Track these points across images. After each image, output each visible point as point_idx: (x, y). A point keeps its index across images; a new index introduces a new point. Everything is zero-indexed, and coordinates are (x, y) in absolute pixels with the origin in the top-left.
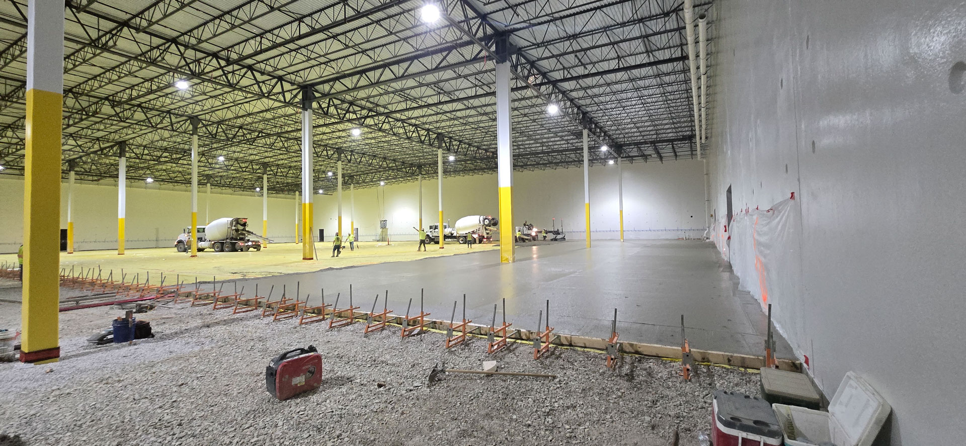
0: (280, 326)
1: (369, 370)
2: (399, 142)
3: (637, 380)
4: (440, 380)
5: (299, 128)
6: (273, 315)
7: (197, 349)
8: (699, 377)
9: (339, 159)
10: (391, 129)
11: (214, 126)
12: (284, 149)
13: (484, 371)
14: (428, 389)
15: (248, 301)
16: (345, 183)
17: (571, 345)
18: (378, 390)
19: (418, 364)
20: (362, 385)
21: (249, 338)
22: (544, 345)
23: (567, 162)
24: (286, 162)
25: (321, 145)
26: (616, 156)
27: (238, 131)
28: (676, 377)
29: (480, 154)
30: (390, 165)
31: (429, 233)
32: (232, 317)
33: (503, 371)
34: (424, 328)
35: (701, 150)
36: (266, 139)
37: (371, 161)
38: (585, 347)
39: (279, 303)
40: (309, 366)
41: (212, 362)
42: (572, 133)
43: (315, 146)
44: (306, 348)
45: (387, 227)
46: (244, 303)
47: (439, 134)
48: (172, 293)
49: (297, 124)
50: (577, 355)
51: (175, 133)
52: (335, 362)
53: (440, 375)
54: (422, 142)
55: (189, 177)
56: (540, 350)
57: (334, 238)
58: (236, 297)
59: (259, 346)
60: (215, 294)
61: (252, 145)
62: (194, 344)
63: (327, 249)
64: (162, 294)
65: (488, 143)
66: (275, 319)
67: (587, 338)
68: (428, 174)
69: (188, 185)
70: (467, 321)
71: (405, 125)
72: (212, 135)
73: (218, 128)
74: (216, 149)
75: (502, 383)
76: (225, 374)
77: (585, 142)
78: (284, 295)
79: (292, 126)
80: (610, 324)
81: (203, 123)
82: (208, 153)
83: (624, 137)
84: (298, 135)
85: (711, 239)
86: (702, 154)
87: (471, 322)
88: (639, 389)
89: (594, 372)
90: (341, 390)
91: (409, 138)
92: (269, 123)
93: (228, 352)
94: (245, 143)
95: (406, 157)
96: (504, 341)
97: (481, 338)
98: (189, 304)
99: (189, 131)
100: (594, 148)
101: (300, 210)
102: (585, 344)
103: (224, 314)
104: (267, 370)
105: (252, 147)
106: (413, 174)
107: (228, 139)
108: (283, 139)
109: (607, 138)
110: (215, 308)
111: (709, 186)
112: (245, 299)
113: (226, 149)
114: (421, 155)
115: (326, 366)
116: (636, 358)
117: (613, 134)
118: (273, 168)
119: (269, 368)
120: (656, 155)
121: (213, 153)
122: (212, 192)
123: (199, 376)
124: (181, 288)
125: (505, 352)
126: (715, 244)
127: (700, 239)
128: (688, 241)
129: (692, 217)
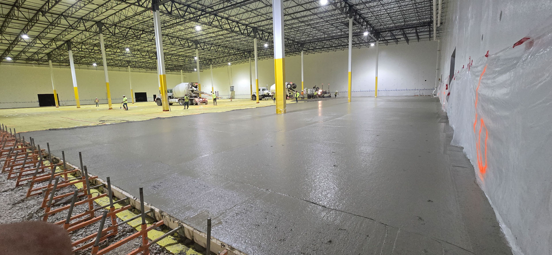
9: (197, 48)
10: (221, 25)
11: (113, 27)
25: (183, 39)
26: (375, 40)
30: (230, 52)
35: (437, 33)
37: (217, 49)
43: (180, 40)
45: (234, 90)
47: (254, 28)
54: (243, 34)
72: (112, 34)
73: (115, 29)
77: (351, 29)
81: (105, 26)
83: (381, 25)
85: (437, 96)
86: (437, 36)
91: (234, 32)
99: (98, 31)
109: (369, 26)
111: (440, 59)
117: (373, 23)
120: (404, 39)
126: (439, 99)
127: (430, 95)
128: (421, 97)
129: (426, 81)
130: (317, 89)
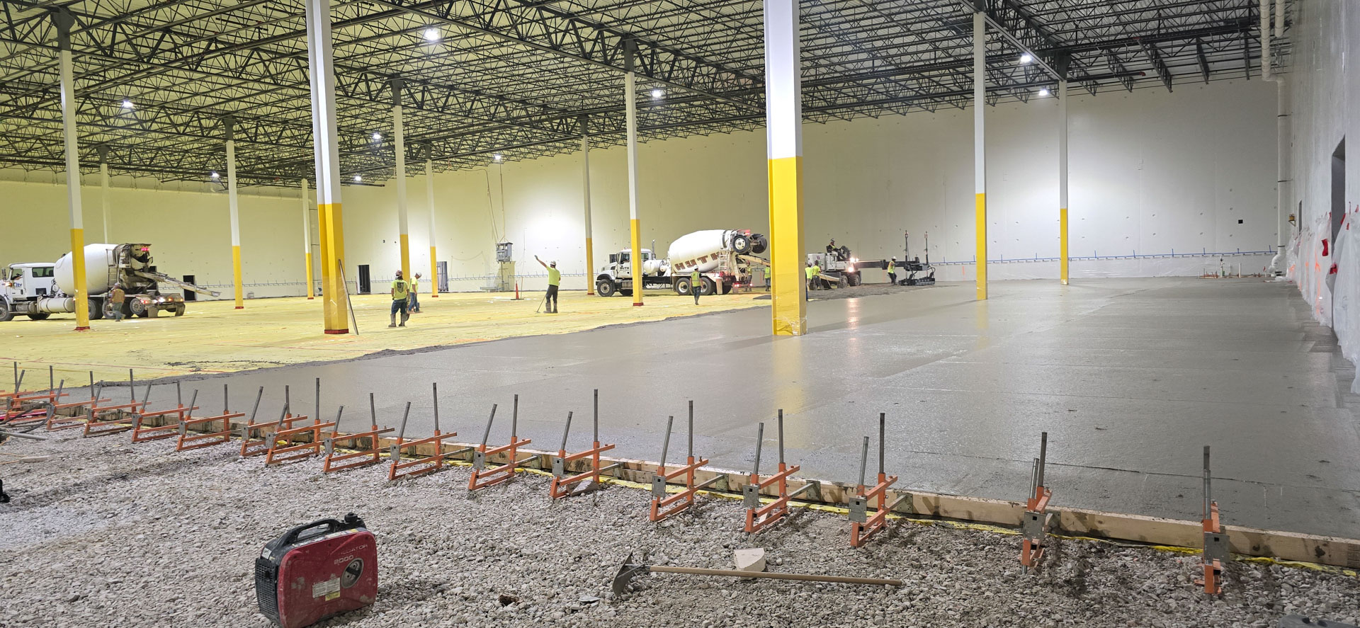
0: (282, 476)
1: (480, 568)
2: (534, 58)
3: (1093, 594)
4: (637, 589)
5: (300, 28)
6: (265, 452)
7: (102, 526)
8: (1242, 590)
9: (395, 101)
10: (514, 26)
11: (107, 27)
12: (268, 80)
13: (738, 570)
14: (613, 609)
15: (209, 421)
16: (411, 158)
17: (936, 516)
18: (501, 609)
19: (590, 555)
20: (466, 599)
21: (214, 501)
22: (872, 515)
23: (932, 96)
24: (275, 109)
25: (351, 68)
26: (1055, 76)
27: (161, 40)
28: (1188, 589)
29: (723, 82)
30: (515, 114)
31: (609, 272)
32: (176, 458)
33: (780, 571)
34: (602, 479)
35: (1272, 55)
36: (227, 57)
37: (469, 105)
38: (971, 521)
39: (277, 427)
40: (349, 558)
41: (137, 553)
42: (945, 24)
43: (339, 70)
44: (341, 519)
45: (513, 259)
46: (200, 427)
47: (626, 36)
48: (39, 407)
49: (296, 19)
50: (950, 537)
51: (21, 47)
52: (404, 552)
53: (638, 579)
54: (588, 56)
55: (58, 148)
56: (863, 524)
57: (394, 281)
58: (182, 414)
59: (237, 517)
60: (134, 409)
61: (195, 71)
62: (95, 516)
63: (379, 309)
64: (18, 409)
65: (743, 54)
66: (270, 461)
67: (975, 499)
68: (604, 133)
69: (59, 168)
70: (697, 462)
71: (546, 14)
72: (103, 49)
73: (115, 32)
74: (115, 82)
75: (779, 598)
76: (167, 577)
77: (979, 45)
78: (287, 408)
79: (284, 24)
80: (1029, 469)
81: (80, 23)
82: (96, 92)
83: (1077, 29)
84: (300, 45)
85: (1288, 276)
86: (1273, 65)
87: (706, 462)
88: (1096, 613)
89: (992, 576)
90: (419, 610)
91: (555, 48)
92: (232, 19)
93: (171, 532)
94: (179, 68)
95: (549, 95)
96: (782, 505)
97: (729, 500)
98: (79, 431)
99: (50, 40)
100: (999, 58)
101: (312, 221)
102: (970, 513)
103: (156, 451)
104: (257, 567)
105: (196, 76)
106: (568, 134)
107: (140, 59)
108: (265, 56)
109: (1033, 33)
110: (136, 440)
111: (1288, 146)
112: (202, 418)
113: (137, 83)
114: (585, 87)
115: (385, 559)
116: (1092, 546)
117: (1049, 23)
118: (246, 126)
119: (260, 563)
120: (1155, 73)
121: (108, 91)
122: (111, 184)
123: (111, 580)
124: (59, 395)
125: (784, 531)
126: (1296, 287)
127: (1259, 276)
128: (1228, 281)
129: (1241, 222)
130: (840, 254)
